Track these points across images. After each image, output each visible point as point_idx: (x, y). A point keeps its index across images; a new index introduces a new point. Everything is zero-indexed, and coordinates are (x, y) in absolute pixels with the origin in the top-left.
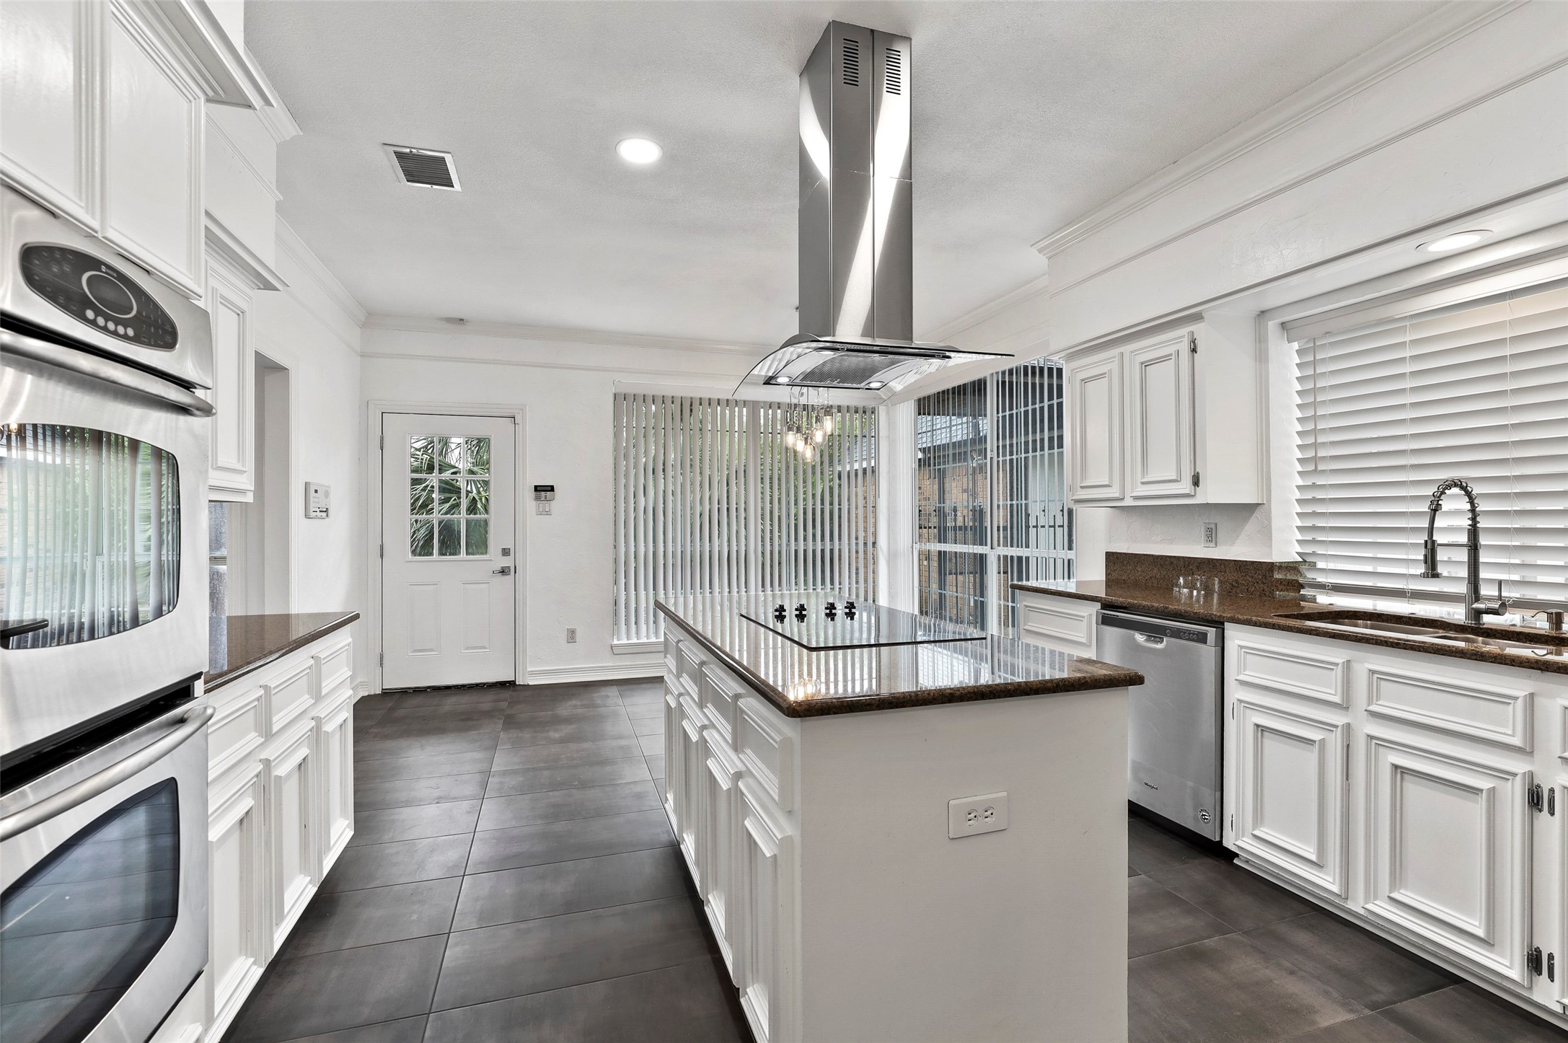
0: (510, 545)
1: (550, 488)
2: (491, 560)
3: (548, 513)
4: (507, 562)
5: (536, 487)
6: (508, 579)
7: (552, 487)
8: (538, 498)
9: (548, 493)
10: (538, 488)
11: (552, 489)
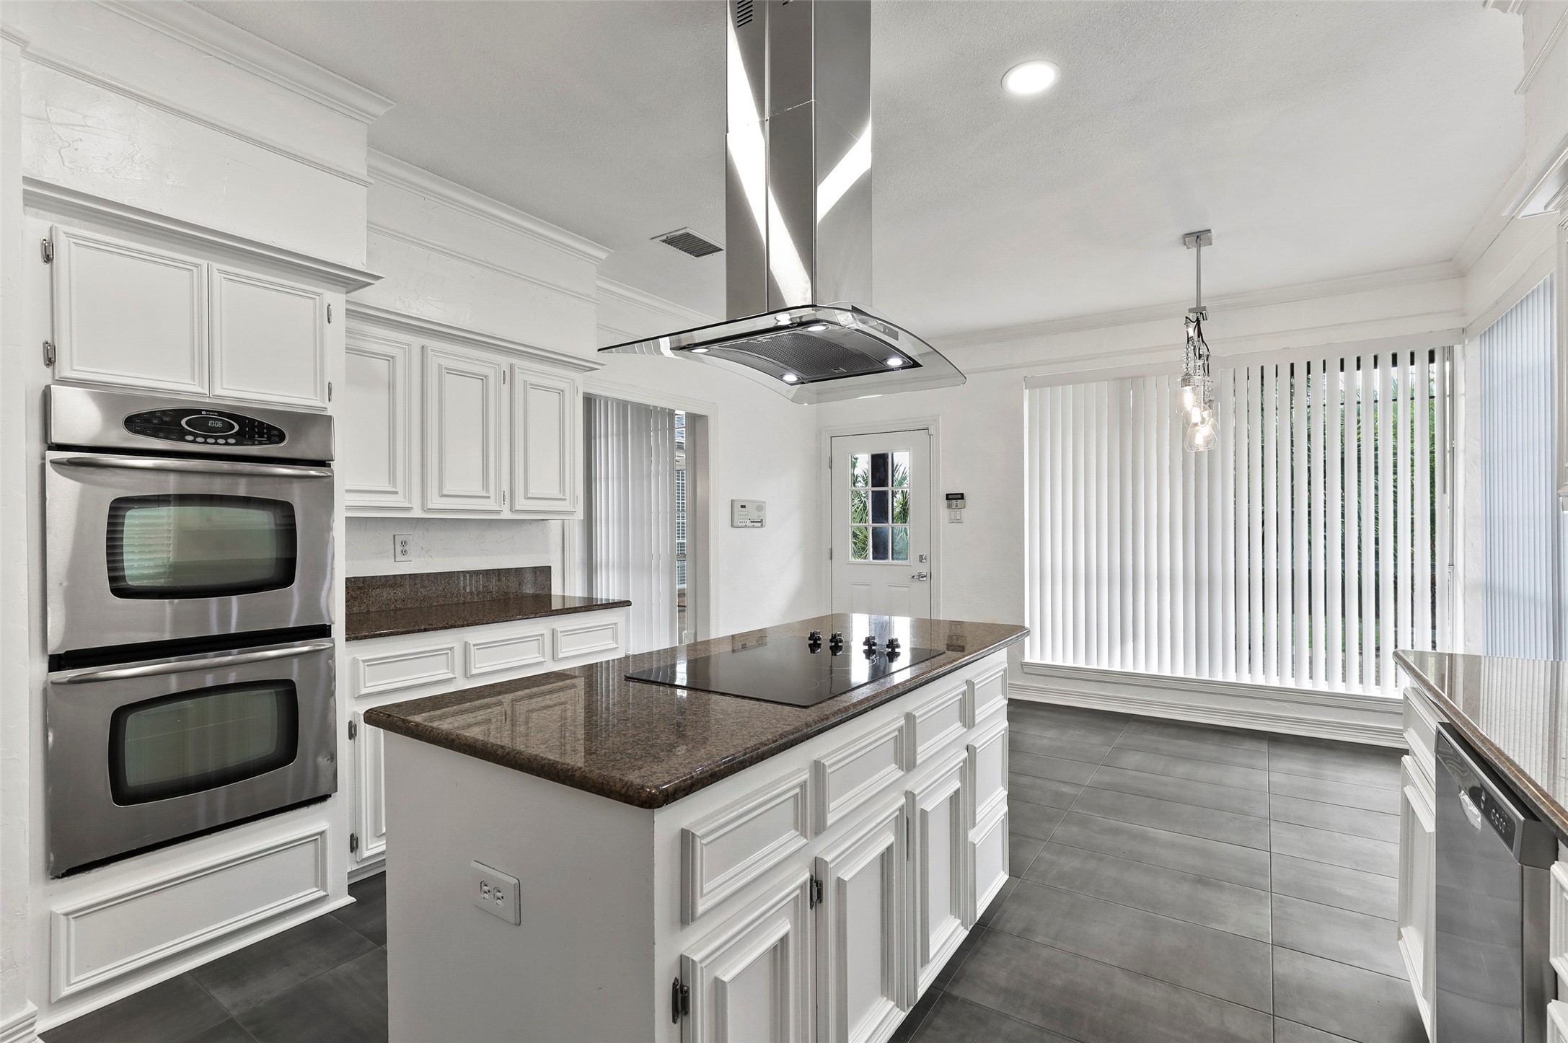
0: (926, 553)
1: (960, 496)
2: (910, 566)
3: (959, 521)
4: (923, 569)
5: (947, 495)
6: (924, 585)
7: (962, 494)
8: (949, 507)
9: (959, 501)
10: (950, 497)
11: (962, 496)
